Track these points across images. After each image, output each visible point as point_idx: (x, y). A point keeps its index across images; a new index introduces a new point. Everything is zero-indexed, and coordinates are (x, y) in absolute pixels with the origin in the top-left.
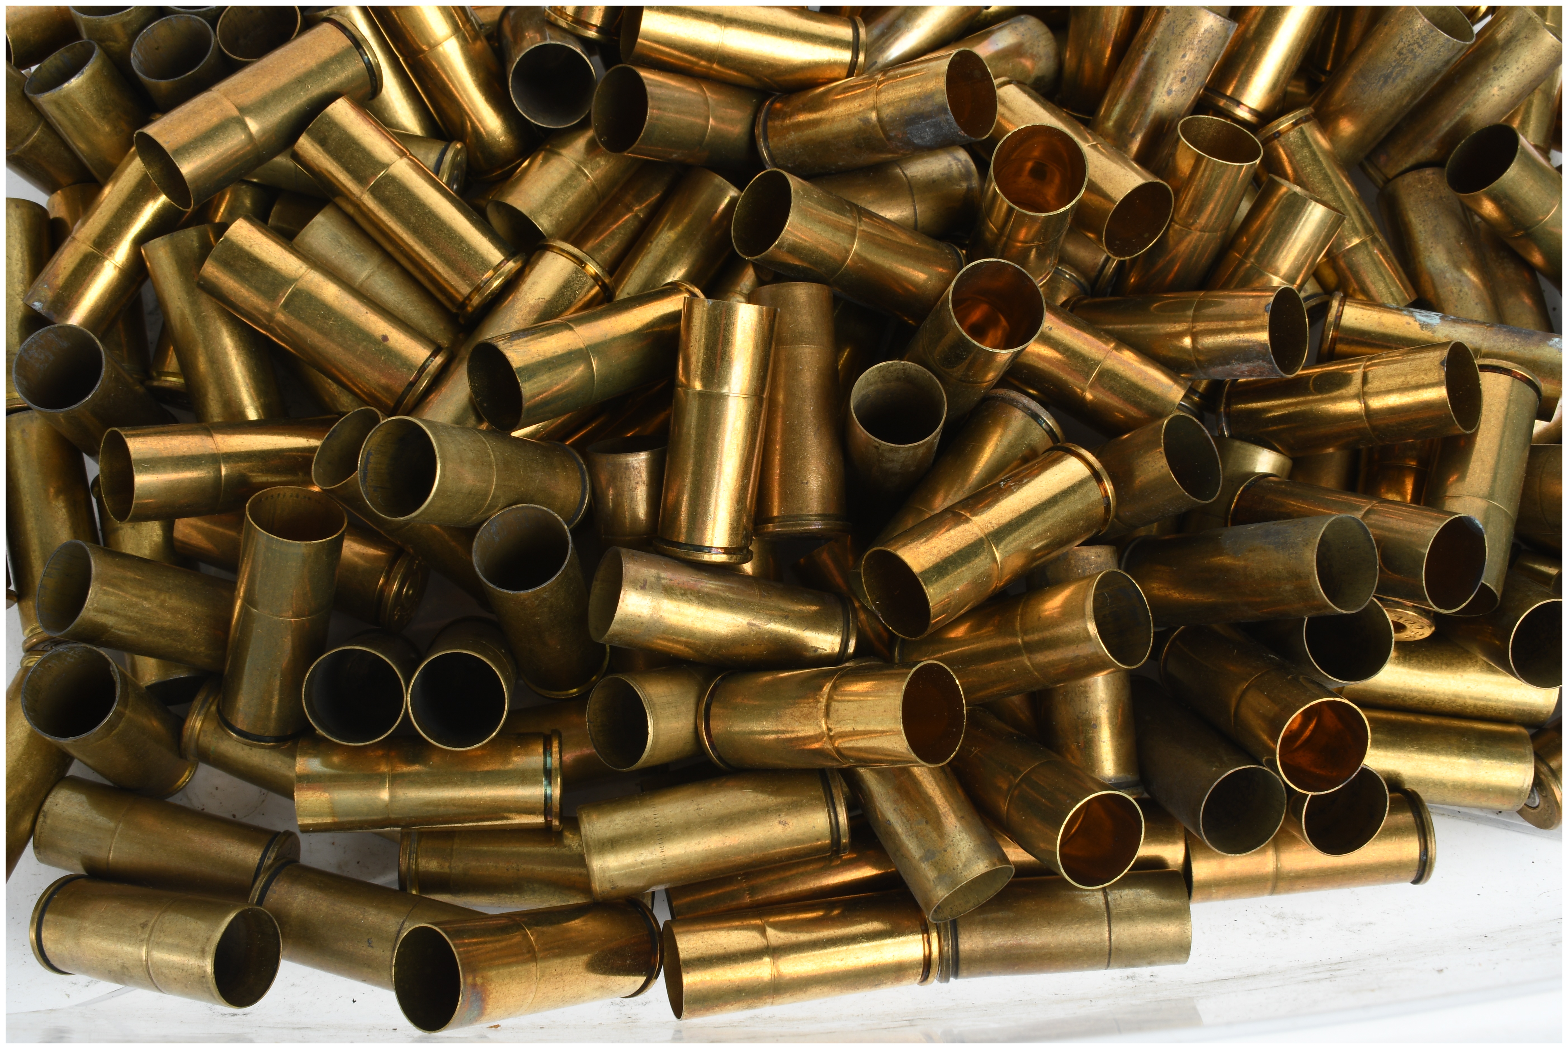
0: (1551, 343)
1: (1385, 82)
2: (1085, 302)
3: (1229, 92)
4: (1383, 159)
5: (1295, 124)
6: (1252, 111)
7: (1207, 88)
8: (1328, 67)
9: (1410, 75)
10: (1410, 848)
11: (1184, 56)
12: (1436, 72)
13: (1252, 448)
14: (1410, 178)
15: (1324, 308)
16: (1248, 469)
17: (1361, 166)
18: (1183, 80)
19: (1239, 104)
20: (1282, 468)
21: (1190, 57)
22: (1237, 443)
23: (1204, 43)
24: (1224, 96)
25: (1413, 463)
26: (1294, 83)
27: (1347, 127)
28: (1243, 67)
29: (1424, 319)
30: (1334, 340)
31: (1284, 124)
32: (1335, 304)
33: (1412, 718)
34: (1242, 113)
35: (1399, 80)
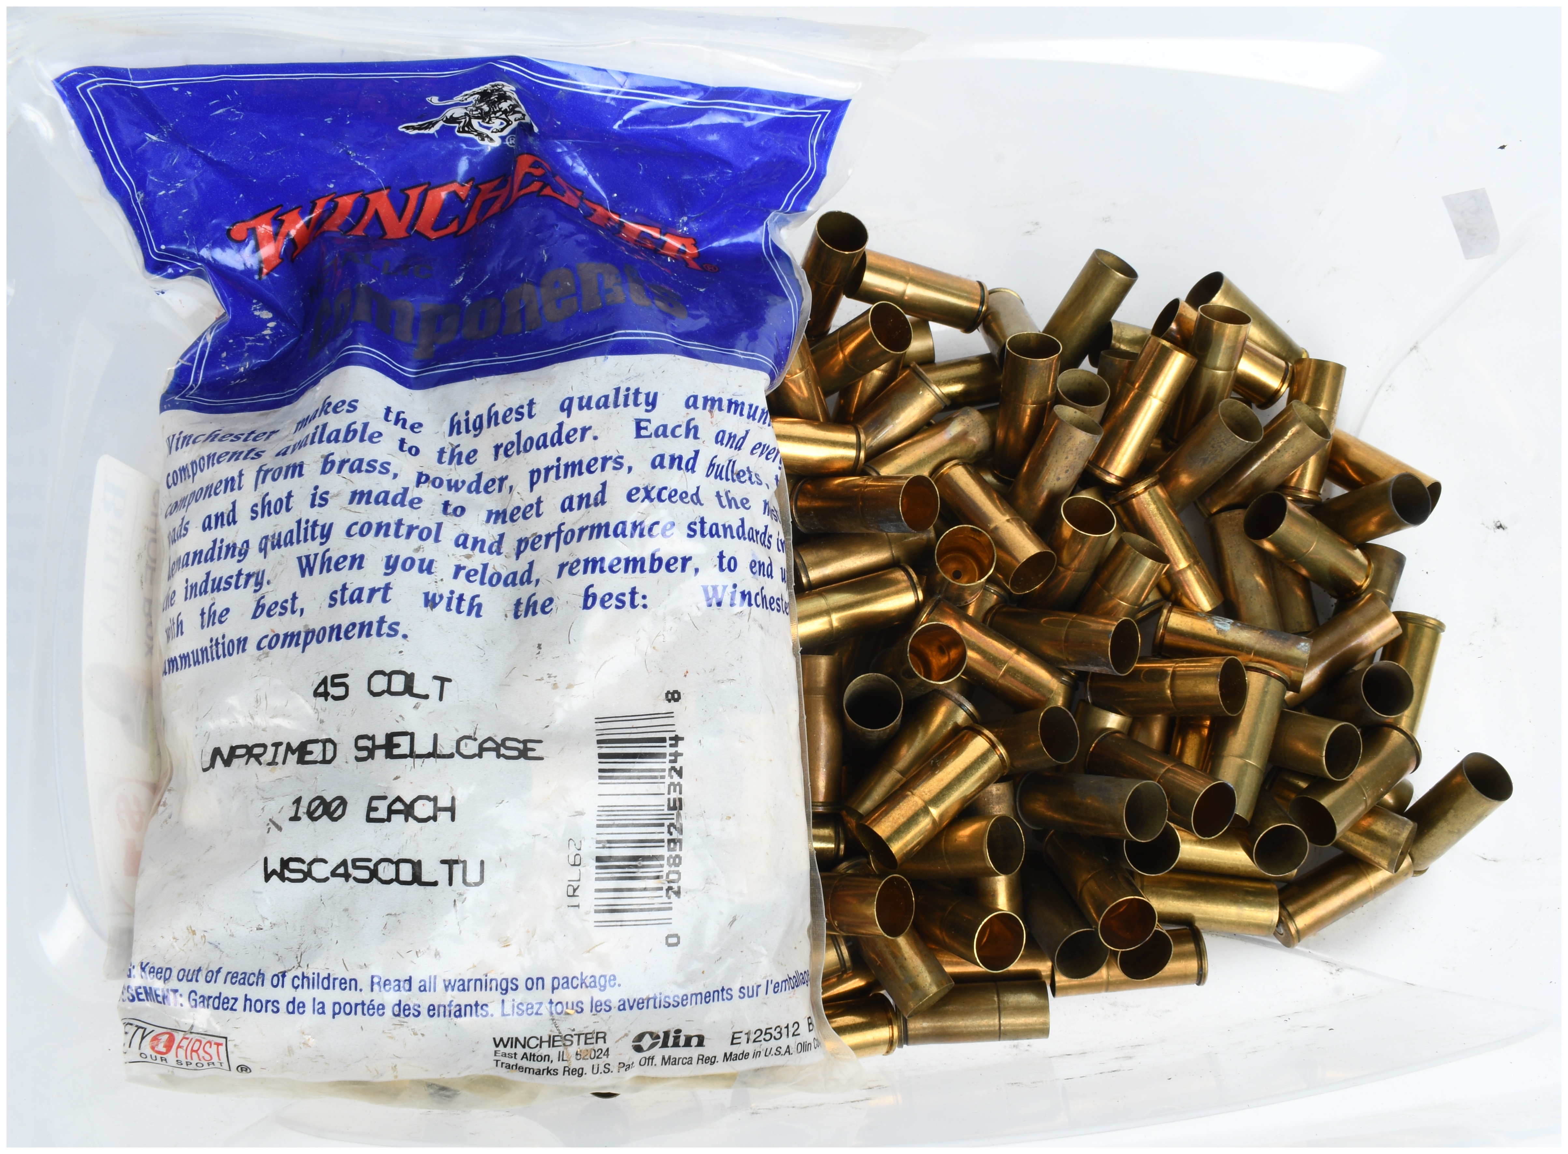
0: (1299, 647)
1: (1204, 463)
2: (1004, 609)
3: (1102, 465)
4: (1208, 500)
5: (1146, 489)
6: (1117, 478)
7: (1090, 462)
8: (1175, 437)
9: (1219, 459)
10: (1192, 965)
11: (1067, 458)
12: (1237, 458)
13: (1105, 713)
14: (1224, 515)
15: (1159, 611)
16: (1101, 725)
17: (1195, 503)
18: (1067, 471)
19: (1109, 474)
20: (1123, 725)
21: (1071, 458)
22: (1096, 709)
23: (1080, 450)
24: (1099, 468)
25: (1208, 723)
26: (1155, 440)
27: (1185, 479)
28: (1111, 450)
29: (1220, 626)
30: (1163, 636)
31: (1140, 488)
32: (1165, 611)
33: (1203, 879)
34: (1111, 480)
35: (1212, 462)
